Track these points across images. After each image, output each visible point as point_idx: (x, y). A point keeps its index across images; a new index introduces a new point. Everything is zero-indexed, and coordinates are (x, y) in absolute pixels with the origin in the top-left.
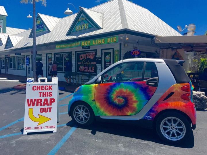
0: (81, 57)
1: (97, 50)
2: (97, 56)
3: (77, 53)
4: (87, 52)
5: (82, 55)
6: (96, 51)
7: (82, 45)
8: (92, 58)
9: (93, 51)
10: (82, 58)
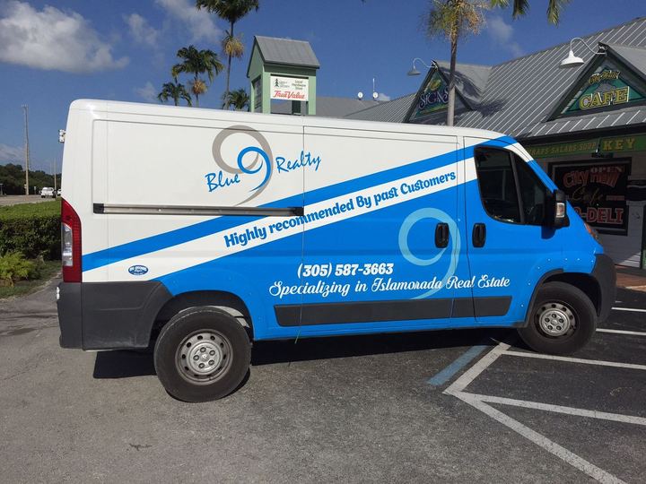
0: (570, 180)
1: (633, 160)
2: (630, 178)
3: (555, 166)
4: (591, 164)
5: (572, 175)
6: (627, 162)
7: (605, 148)
8: (611, 183)
9: (618, 162)
10: (573, 183)
